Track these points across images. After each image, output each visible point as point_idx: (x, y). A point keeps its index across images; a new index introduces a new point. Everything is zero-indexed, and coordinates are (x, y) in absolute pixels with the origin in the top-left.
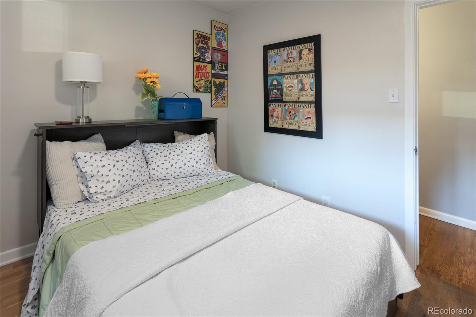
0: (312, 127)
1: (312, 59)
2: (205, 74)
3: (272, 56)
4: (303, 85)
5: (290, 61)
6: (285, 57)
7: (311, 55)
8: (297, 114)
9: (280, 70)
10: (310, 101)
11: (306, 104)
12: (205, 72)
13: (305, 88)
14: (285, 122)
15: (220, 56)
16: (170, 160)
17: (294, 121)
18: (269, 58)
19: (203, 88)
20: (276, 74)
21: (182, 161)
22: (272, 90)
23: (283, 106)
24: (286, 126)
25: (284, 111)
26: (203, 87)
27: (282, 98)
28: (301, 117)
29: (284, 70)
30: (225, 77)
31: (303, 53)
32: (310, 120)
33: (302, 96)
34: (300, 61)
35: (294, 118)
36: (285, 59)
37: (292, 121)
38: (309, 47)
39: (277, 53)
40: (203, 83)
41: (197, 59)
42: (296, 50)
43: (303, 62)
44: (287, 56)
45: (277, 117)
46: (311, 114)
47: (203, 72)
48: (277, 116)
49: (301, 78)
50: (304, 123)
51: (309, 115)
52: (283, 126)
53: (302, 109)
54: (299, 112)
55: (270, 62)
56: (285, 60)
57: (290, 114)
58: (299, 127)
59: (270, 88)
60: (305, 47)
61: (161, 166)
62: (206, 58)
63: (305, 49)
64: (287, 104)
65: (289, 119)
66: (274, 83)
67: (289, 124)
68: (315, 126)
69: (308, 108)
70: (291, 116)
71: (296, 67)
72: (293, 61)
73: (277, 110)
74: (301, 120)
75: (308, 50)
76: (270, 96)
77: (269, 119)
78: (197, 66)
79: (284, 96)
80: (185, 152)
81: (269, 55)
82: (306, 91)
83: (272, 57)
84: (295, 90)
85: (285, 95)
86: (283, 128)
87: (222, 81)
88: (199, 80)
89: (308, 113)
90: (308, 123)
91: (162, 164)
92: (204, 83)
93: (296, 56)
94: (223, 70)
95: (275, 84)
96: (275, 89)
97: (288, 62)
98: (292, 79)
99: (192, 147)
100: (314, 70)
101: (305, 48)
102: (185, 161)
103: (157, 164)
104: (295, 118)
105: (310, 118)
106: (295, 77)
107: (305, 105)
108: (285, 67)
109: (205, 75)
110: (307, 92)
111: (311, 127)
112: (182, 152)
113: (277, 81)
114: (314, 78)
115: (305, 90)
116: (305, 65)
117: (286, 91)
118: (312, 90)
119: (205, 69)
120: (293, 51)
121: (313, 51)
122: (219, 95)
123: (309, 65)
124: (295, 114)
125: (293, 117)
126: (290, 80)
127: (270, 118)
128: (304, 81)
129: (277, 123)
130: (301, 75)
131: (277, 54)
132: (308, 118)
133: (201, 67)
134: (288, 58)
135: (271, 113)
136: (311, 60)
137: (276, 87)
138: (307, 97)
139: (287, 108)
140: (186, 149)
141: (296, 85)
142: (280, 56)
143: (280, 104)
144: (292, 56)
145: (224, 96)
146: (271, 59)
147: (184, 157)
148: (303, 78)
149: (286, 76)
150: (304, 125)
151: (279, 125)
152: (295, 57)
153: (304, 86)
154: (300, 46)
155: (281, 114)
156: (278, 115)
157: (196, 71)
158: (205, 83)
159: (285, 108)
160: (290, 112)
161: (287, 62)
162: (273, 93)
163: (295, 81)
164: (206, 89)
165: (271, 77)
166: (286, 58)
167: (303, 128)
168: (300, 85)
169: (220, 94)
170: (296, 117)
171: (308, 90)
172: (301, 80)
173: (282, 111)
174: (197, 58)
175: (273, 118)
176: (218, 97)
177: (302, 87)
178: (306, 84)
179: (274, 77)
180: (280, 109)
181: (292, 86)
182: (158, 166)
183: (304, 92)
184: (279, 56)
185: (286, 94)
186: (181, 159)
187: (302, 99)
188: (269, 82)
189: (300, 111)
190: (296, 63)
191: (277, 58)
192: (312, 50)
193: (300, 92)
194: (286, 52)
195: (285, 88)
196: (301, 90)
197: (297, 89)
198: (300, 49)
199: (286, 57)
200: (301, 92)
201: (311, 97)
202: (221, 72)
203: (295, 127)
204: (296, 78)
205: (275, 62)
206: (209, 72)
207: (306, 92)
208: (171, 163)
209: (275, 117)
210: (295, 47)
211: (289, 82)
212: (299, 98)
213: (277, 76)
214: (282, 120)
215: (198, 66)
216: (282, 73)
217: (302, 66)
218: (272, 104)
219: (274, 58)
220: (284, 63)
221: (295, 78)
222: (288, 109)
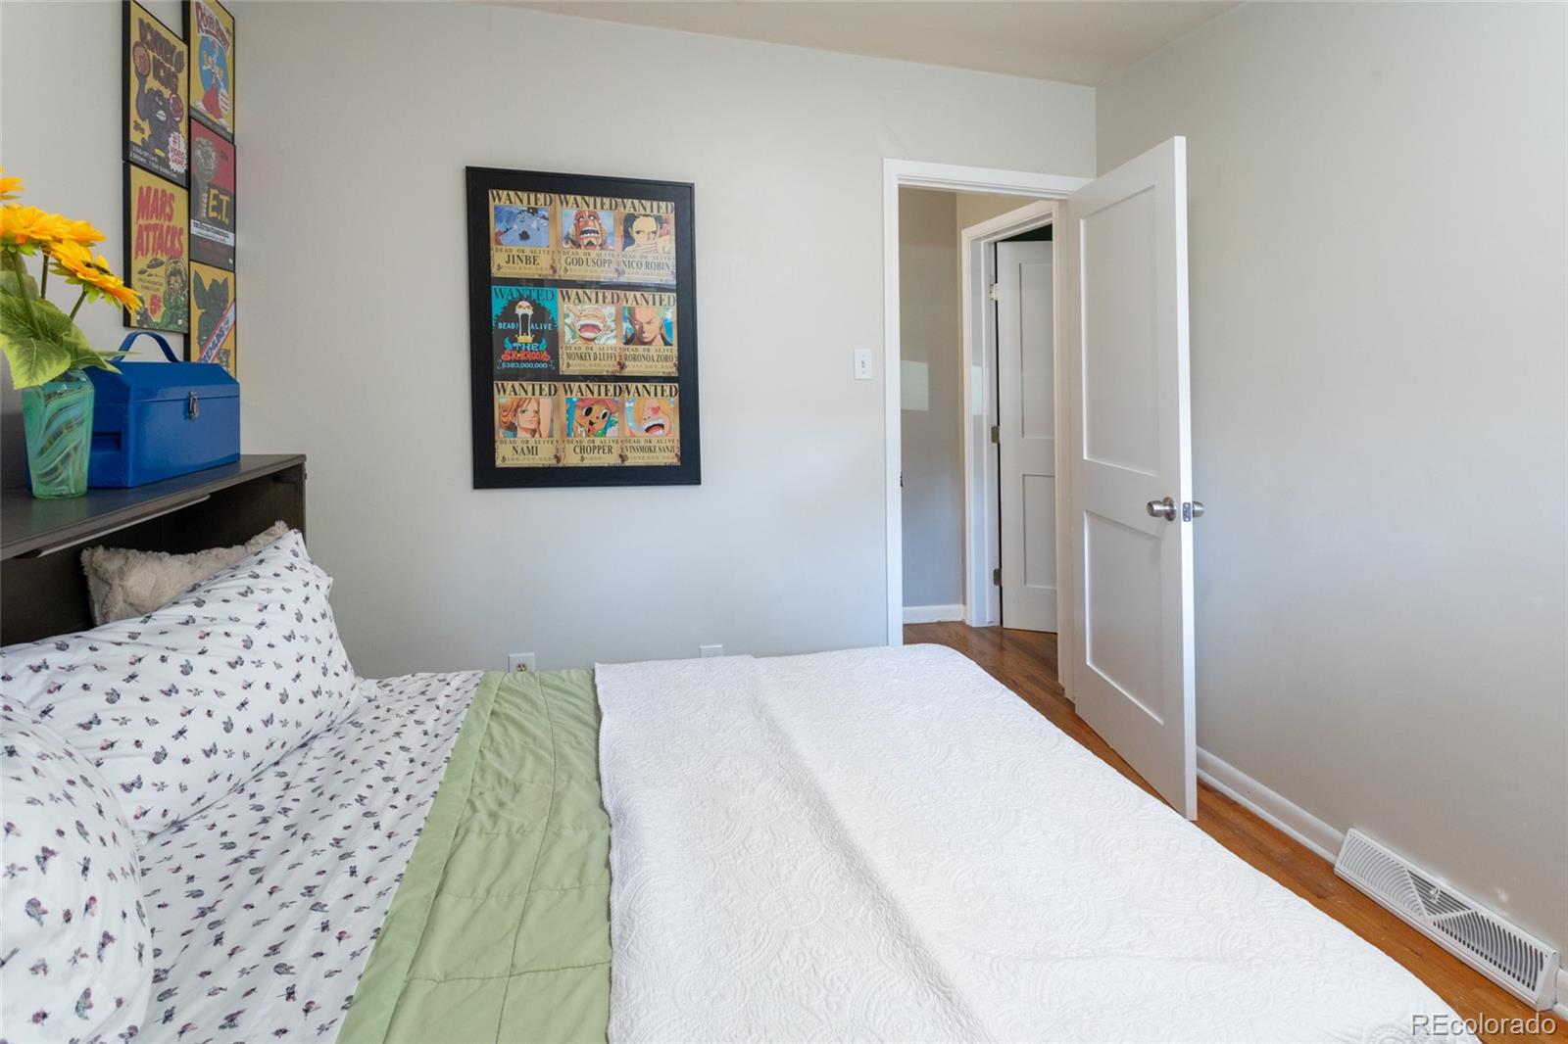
0: (668, 454)
1: (666, 250)
2: (169, 238)
3: (511, 213)
4: (637, 327)
5: (590, 243)
6: (569, 226)
7: (663, 238)
8: (616, 417)
9: (549, 267)
10: (661, 375)
11: (647, 385)
12: (169, 227)
13: (644, 335)
14: (570, 447)
15: (213, 154)
16: (208, 699)
17: (603, 439)
18: (498, 219)
19: (163, 309)
20: (528, 280)
21: (268, 686)
22: (512, 335)
23: (561, 390)
24: (572, 460)
25: (564, 407)
26: (162, 304)
27: (557, 364)
28: (631, 424)
29: (566, 269)
30: (226, 259)
31: (637, 225)
32: (661, 431)
33: (635, 358)
34: (627, 249)
35: (606, 429)
36: (568, 233)
37: (598, 441)
38: (659, 212)
39: (533, 205)
40: (161, 285)
41: (140, 152)
42: (611, 213)
43: (638, 255)
44: (577, 226)
45: (534, 432)
46: (665, 414)
47: (162, 225)
48: (533, 426)
49: (631, 303)
50: (642, 444)
51: (656, 416)
52: (559, 461)
53: (633, 401)
54: (621, 409)
55: (500, 233)
56: (567, 238)
57: (589, 417)
58: (623, 458)
59: (500, 326)
60: (645, 209)
61: (176, 750)
62: (170, 155)
63: (644, 215)
64: (575, 386)
65: (584, 435)
66: (519, 312)
67: (583, 449)
68: (677, 451)
69: (656, 395)
70: (591, 423)
71: (613, 266)
72: (601, 245)
73: (532, 406)
74: (631, 432)
75: (653, 219)
76: (503, 357)
77: (497, 438)
78: (141, 189)
79: (565, 356)
80: (260, 638)
81: (496, 208)
82: (646, 343)
83: (511, 217)
84: (609, 338)
85: (569, 356)
86: (561, 465)
87: (220, 275)
88: (149, 267)
89: (656, 410)
90: (653, 444)
91: (176, 737)
92: (163, 280)
93: (611, 229)
94: (220, 224)
95: (525, 316)
96: (525, 331)
97: (579, 246)
98: (597, 302)
99: (282, 607)
100: (675, 283)
101: (643, 212)
102: (282, 680)
103: (151, 747)
104: (608, 431)
105: (662, 426)
106: (609, 299)
107: (644, 386)
108: (569, 260)
109: (169, 245)
110: (652, 348)
111: (666, 455)
112: (248, 644)
113: (535, 305)
114: (675, 307)
115: (646, 340)
116: (644, 265)
117: (572, 341)
118: (666, 343)
119: (168, 210)
120: (601, 214)
121: (672, 227)
122: (210, 345)
123: (659, 266)
124: (606, 418)
125: (600, 425)
126: (588, 307)
127: (501, 435)
128: (642, 315)
129: (533, 451)
130: (631, 294)
131: (534, 211)
132: (654, 426)
133: (154, 200)
134: (583, 233)
135: (505, 419)
136: (664, 253)
137: (531, 327)
138: (651, 363)
139: (575, 400)
140: (262, 624)
141: (613, 325)
142: (547, 219)
143: (545, 386)
144: (597, 228)
145: (226, 350)
146: (508, 221)
147: (269, 666)
148: (637, 303)
149: (573, 292)
150: (643, 449)
151: (541, 459)
152: (610, 234)
153: (642, 327)
154: (628, 202)
155: (552, 421)
156: (539, 423)
157: (138, 218)
158: (169, 283)
159: (569, 400)
160: (589, 412)
161: (576, 244)
162: (515, 344)
163: (609, 310)
164: (171, 317)
165: (506, 289)
166: (572, 230)
167: (635, 460)
168: (626, 325)
169: (215, 338)
170: (611, 426)
171: (654, 343)
172: (632, 311)
173: (556, 408)
174: (139, 147)
175: (515, 436)
176: (207, 353)
177: (633, 331)
178: (649, 323)
179: (520, 288)
180: (546, 403)
181: (595, 327)
182: (160, 757)
183: (641, 347)
184: (544, 217)
185: (573, 351)
186: (258, 677)
187: (632, 368)
188: (498, 306)
189: (627, 405)
190: (611, 252)
191: (535, 223)
192: (666, 222)
193: (627, 346)
194: (573, 212)
195: (567, 329)
196: (628, 342)
197: (615, 337)
198: (627, 211)
199: (573, 227)
200: (631, 347)
201: (665, 364)
202: (217, 233)
203: (610, 460)
204: (613, 302)
205: (524, 236)
206: (181, 231)
207: (646, 347)
208: (220, 717)
209: (525, 430)
210: (607, 201)
211: (584, 313)
212: (622, 366)
213: (535, 286)
214: (554, 439)
215: (145, 189)
216: (557, 278)
217: (635, 265)
218: (508, 385)
219: (518, 220)
220: (565, 246)
221: (607, 301)
222: (579, 400)
